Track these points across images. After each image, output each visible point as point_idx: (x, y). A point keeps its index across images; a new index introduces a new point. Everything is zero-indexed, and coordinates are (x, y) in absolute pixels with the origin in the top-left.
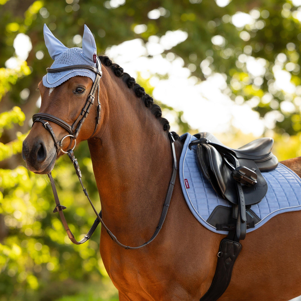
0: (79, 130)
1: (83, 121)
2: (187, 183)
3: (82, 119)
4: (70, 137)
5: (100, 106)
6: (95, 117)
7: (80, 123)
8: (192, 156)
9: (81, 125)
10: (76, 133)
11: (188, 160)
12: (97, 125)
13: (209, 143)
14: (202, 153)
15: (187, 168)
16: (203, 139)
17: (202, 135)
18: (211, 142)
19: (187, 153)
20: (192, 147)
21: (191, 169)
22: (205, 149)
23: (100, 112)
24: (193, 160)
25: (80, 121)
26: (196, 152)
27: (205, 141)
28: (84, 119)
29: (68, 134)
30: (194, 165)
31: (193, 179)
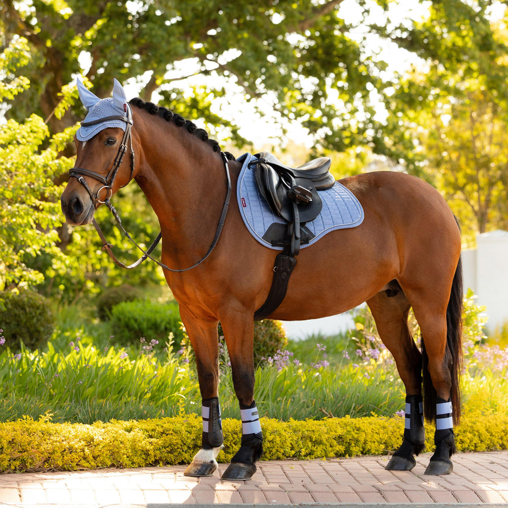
0: (114, 180)
1: (117, 170)
2: (244, 202)
3: (116, 169)
4: (106, 188)
5: (133, 154)
6: (130, 164)
7: (114, 173)
8: (251, 176)
9: (116, 174)
10: (111, 183)
11: (245, 179)
12: (133, 172)
13: (268, 163)
14: (259, 172)
15: (244, 188)
16: (262, 159)
17: (261, 155)
18: (269, 161)
19: (246, 173)
20: (251, 166)
21: (248, 188)
22: (262, 169)
23: (134, 160)
24: (251, 180)
25: (114, 171)
26: (254, 171)
27: (264, 161)
28: (118, 168)
29: (103, 185)
30: (251, 184)
31: (250, 198)
